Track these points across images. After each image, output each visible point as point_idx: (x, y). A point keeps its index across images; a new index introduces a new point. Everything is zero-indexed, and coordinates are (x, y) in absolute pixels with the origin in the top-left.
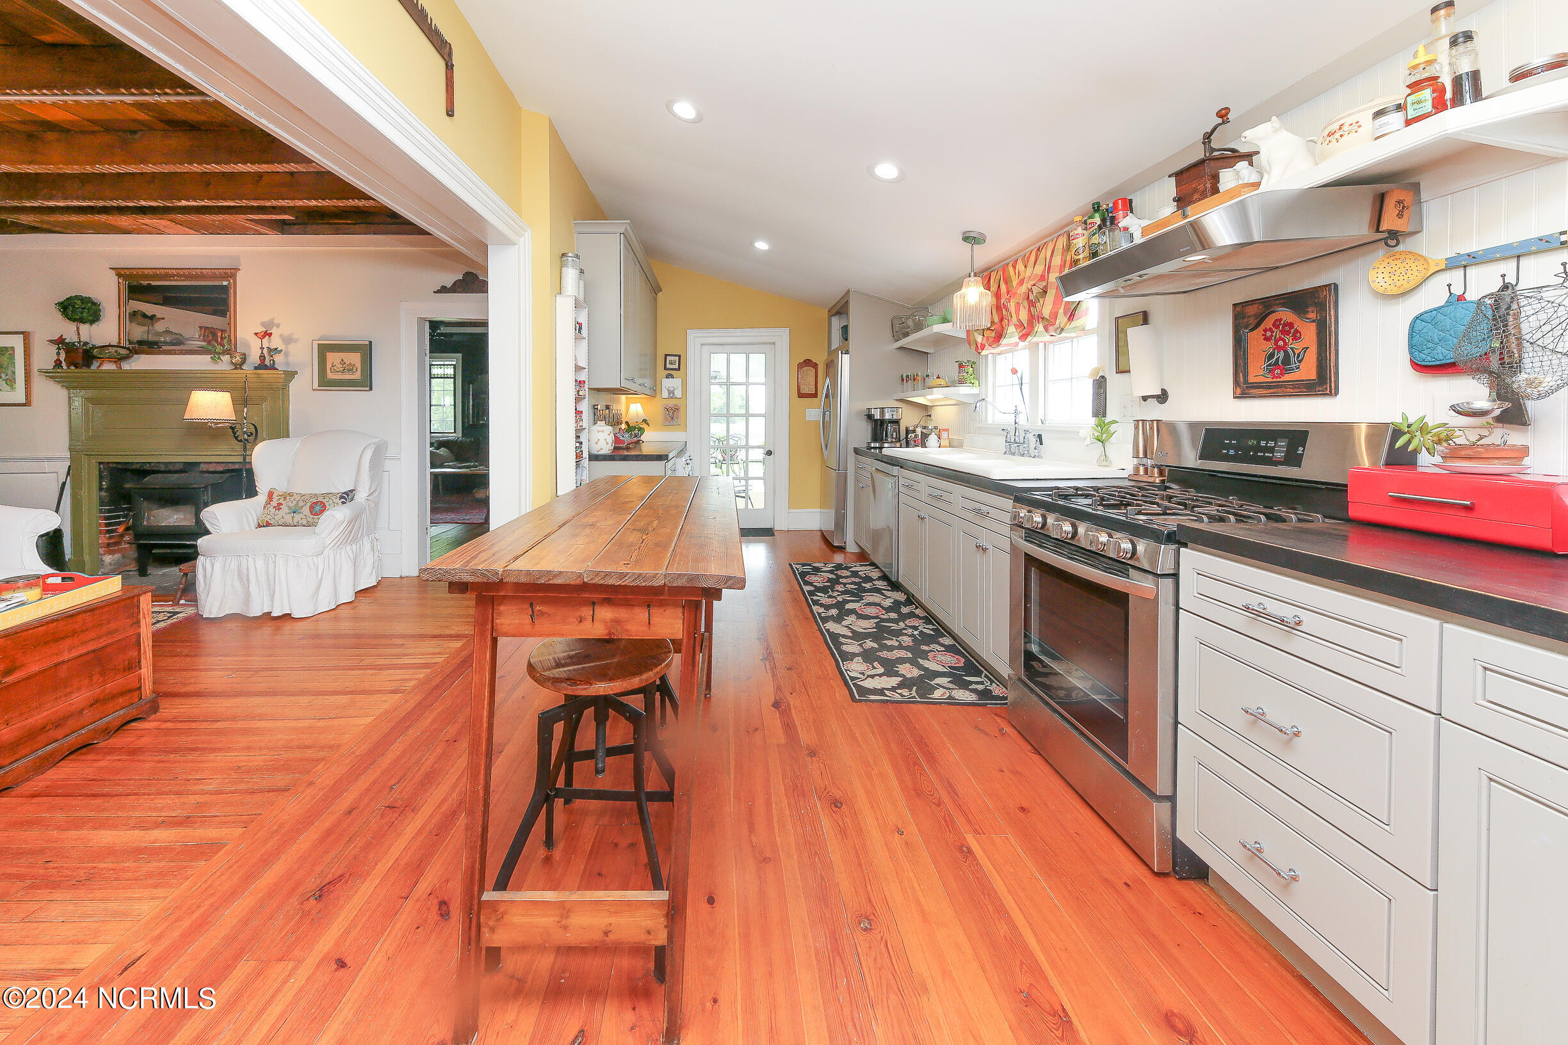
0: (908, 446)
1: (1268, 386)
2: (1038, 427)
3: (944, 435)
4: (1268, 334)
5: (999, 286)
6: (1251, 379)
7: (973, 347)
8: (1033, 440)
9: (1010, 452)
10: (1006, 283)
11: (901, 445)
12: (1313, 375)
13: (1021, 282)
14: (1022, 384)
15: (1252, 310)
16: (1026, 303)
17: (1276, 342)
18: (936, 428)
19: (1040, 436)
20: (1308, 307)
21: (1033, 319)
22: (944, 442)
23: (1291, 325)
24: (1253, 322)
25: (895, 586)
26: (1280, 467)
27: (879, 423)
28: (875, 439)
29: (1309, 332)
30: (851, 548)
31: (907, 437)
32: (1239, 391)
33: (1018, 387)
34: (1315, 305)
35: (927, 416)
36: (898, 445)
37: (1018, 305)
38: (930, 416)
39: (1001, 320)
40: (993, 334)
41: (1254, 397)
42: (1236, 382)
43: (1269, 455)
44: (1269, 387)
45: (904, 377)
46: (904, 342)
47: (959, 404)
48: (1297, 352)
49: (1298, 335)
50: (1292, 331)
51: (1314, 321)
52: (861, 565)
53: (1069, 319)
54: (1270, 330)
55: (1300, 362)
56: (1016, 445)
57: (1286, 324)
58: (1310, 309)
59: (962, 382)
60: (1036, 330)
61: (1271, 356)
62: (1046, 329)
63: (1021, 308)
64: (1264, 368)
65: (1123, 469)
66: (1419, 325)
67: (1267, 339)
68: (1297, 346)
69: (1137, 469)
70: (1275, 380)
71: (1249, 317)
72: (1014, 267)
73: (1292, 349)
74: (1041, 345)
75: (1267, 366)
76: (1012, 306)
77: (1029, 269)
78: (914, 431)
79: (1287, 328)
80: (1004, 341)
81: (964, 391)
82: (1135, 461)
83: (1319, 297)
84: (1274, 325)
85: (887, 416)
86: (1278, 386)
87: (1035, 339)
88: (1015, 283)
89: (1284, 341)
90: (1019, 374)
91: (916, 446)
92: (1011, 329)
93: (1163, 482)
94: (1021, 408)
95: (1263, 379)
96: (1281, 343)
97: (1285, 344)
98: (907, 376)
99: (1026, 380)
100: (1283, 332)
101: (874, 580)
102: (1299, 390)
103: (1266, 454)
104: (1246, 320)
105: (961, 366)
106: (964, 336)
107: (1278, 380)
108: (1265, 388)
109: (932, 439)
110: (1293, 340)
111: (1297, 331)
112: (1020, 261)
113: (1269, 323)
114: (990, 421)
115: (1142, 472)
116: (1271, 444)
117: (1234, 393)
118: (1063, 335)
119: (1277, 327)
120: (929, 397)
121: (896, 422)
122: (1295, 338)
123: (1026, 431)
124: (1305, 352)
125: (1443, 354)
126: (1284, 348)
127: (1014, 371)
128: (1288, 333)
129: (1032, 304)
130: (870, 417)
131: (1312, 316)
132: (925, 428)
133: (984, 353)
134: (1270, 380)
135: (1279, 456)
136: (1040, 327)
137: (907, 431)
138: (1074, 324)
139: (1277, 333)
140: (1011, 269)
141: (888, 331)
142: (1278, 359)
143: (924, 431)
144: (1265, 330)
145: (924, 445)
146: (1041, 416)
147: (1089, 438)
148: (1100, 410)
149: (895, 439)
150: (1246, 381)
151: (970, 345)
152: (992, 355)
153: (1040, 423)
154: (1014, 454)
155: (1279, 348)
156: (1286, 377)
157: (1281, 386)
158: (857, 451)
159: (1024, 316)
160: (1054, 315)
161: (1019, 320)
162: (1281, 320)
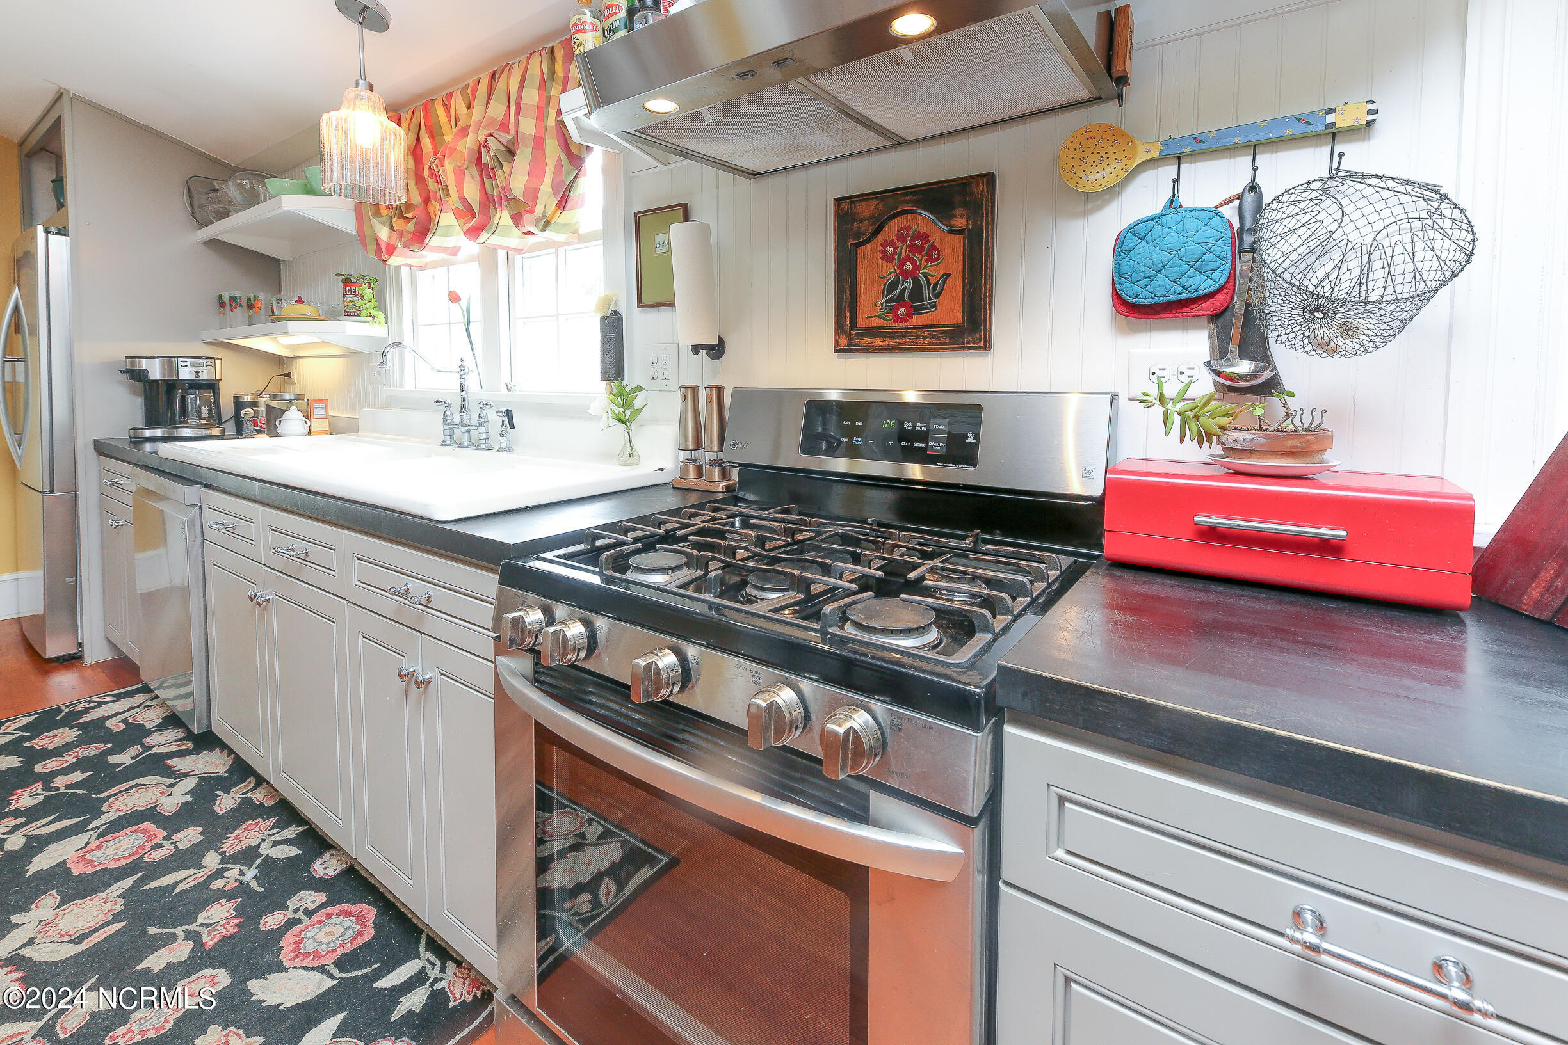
0: (239, 432)
1: (890, 333)
2: (504, 399)
3: (319, 411)
4: (889, 250)
5: (418, 139)
6: (862, 322)
7: (372, 248)
8: (495, 420)
9: (452, 441)
10: (432, 136)
11: (223, 430)
12: (957, 318)
13: (464, 132)
14: (469, 322)
15: (866, 210)
16: (474, 171)
17: (902, 263)
18: (299, 398)
19: (509, 414)
20: (953, 209)
21: (489, 202)
22: (316, 424)
23: (925, 237)
24: (867, 228)
25: (206, 741)
26: (940, 465)
27: (163, 390)
28: (152, 420)
29: (952, 250)
30: (96, 652)
31: (237, 416)
32: (844, 341)
33: (463, 327)
34: (965, 204)
35: (285, 375)
36: (216, 431)
37: (460, 172)
38: (289, 375)
39: (427, 201)
40: (411, 226)
41: (867, 350)
42: (840, 328)
43: (919, 445)
44: (893, 336)
45: (226, 298)
46: (219, 229)
47: (348, 354)
48: (933, 281)
49: (935, 254)
50: (926, 246)
51: (960, 232)
52: (119, 697)
53: (558, 206)
54: (893, 244)
55: (937, 296)
56: (464, 429)
57: (917, 236)
58: (958, 212)
59: (351, 312)
60: (496, 221)
61: (893, 286)
62: (517, 219)
63: (467, 178)
64: (882, 304)
65: (662, 470)
66: (1131, 240)
67: (887, 258)
68: (934, 271)
69: (684, 470)
70: (898, 324)
71: (860, 221)
72: (447, 108)
73: (925, 275)
74: (502, 254)
75: (886, 302)
76: (448, 172)
77: (478, 108)
78: (254, 404)
79: (918, 243)
80: (434, 241)
81: (354, 331)
82: (683, 455)
83: (972, 193)
84: (898, 236)
85: (185, 373)
86: (906, 333)
87: (495, 240)
88: (448, 138)
89: (913, 262)
90: (463, 303)
91: (259, 432)
92: (447, 219)
93: (728, 489)
94: (469, 363)
95: (878, 322)
96: (908, 266)
97: (916, 267)
98: (232, 299)
99: (476, 315)
100: (913, 249)
101: (149, 732)
102: (938, 341)
103: (916, 444)
104: (856, 225)
105: (347, 283)
106: (348, 225)
107: (904, 324)
108: (885, 337)
109: (293, 420)
110: (927, 261)
111: (933, 247)
112: (457, 95)
113: (890, 231)
114: (409, 385)
115: (692, 474)
116: (921, 427)
117: (836, 343)
118: (548, 234)
119: (903, 240)
120: (284, 340)
121: (212, 386)
122: (930, 259)
123: (484, 405)
124: (945, 281)
125: (1164, 289)
126: (913, 274)
127: (454, 298)
128: (920, 250)
129: (485, 173)
130: (136, 375)
131: (960, 222)
132: (274, 397)
133: (394, 261)
134: (890, 324)
135: (937, 446)
136: (504, 218)
137: (239, 404)
138: (567, 216)
139: (903, 249)
140: (440, 110)
141: (179, 205)
142: (903, 291)
143: (274, 404)
144: (884, 245)
145: (273, 432)
146: (505, 378)
147: (604, 418)
148: (614, 368)
149: (208, 419)
150: (854, 325)
151: (364, 245)
152: (408, 268)
153: (505, 391)
154: (460, 445)
155: (905, 274)
156: (916, 320)
157: (911, 335)
158: (101, 449)
159: (472, 192)
160: (533, 194)
161: (464, 201)
162: (909, 228)
